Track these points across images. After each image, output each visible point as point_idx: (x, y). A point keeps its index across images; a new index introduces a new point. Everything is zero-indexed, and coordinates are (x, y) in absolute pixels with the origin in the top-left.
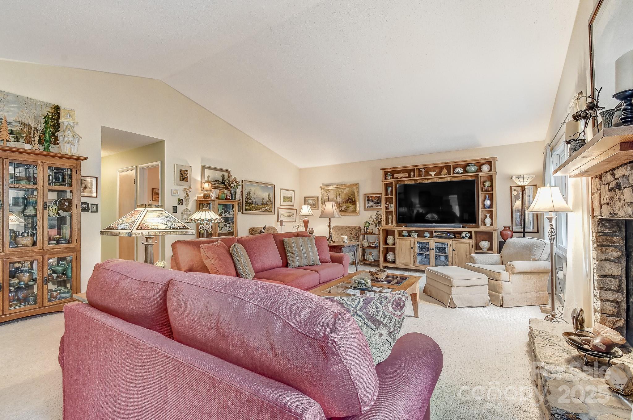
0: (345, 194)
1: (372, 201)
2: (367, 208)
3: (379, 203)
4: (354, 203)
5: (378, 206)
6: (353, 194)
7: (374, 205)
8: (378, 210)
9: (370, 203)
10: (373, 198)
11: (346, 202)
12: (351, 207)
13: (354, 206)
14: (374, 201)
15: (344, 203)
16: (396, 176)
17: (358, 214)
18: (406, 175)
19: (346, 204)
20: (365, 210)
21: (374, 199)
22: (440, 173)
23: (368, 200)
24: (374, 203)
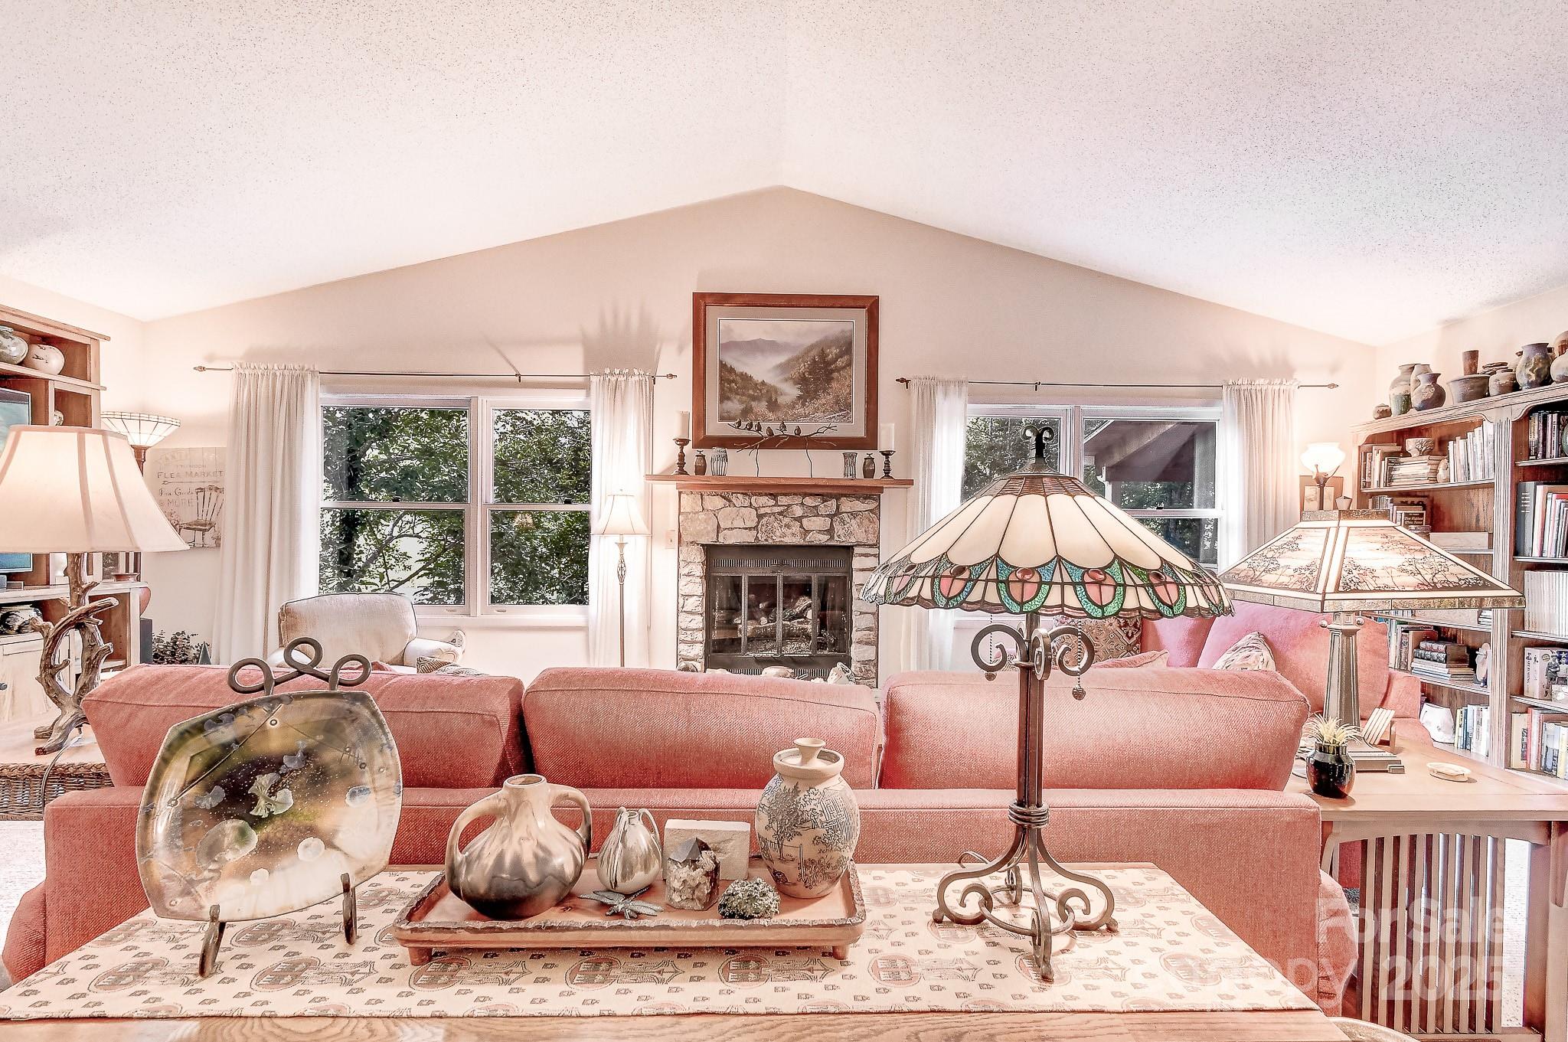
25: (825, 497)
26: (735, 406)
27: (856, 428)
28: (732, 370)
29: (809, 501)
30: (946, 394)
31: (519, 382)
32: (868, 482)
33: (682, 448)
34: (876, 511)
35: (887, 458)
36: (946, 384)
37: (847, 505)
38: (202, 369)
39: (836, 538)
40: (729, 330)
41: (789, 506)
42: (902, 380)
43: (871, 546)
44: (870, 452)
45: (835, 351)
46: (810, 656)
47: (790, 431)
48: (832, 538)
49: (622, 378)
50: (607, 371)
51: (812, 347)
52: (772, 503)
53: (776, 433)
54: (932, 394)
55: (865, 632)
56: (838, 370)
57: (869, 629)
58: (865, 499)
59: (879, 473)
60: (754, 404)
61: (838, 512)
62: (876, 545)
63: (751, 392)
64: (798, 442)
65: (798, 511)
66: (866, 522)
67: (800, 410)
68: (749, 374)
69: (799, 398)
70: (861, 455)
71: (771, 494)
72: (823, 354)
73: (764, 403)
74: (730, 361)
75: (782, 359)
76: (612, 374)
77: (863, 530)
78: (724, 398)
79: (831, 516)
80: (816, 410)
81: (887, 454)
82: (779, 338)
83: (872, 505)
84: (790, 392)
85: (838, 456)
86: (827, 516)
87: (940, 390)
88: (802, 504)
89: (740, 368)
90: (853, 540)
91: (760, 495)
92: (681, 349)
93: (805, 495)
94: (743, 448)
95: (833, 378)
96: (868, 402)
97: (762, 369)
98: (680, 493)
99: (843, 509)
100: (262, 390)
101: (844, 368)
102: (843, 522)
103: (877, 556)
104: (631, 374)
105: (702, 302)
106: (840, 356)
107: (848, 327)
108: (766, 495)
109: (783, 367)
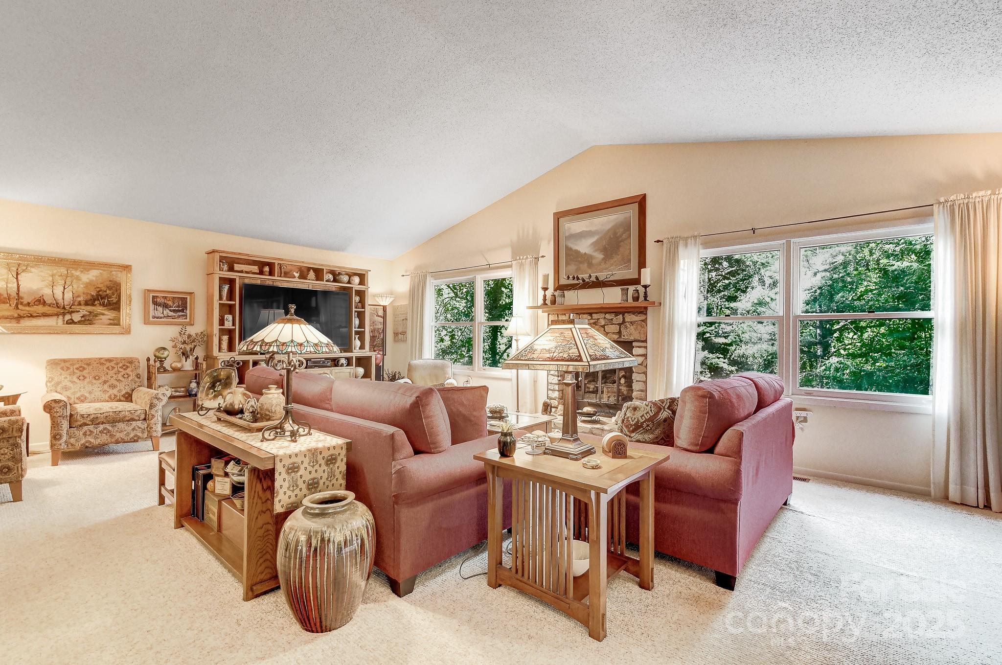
0: (87, 283)
1: (165, 306)
2: (151, 319)
3: (182, 311)
4: (115, 306)
5: (179, 316)
6: (115, 287)
7: (171, 314)
8: (184, 325)
9: (160, 309)
10: (170, 300)
11: (90, 303)
12: (103, 314)
13: (116, 312)
14: (171, 307)
15: (80, 304)
16: (237, 267)
17: (127, 331)
18: (255, 269)
19: (89, 308)
20: (146, 322)
21: (170, 303)
22: (303, 276)
23: (155, 303)
24: (170, 310)
25: (617, 314)
26: (572, 267)
27: (631, 274)
28: (571, 249)
29: (608, 316)
30: (686, 245)
31: (489, 267)
32: (636, 304)
33: (545, 292)
34: (645, 321)
35: (646, 289)
36: (686, 239)
37: (629, 318)
38: (403, 276)
39: (623, 337)
40: (569, 229)
41: (598, 319)
42: (658, 241)
43: (642, 341)
44: (636, 286)
45: (621, 230)
46: (615, 404)
47: (593, 279)
48: (620, 337)
49: (524, 261)
50: (518, 258)
51: (609, 230)
52: (590, 318)
53: (587, 280)
54: (676, 247)
55: (638, 392)
56: (623, 241)
57: (642, 391)
58: (639, 313)
59: (642, 298)
60: (581, 265)
61: (624, 322)
62: (645, 341)
63: (580, 259)
64: (599, 284)
65: (602, 322)
66: (639, 327)
67: (603, 266)
68: (578, 250)
69: (603, 259)
70: (631, 288)
71: (589, 313)
72: (615, 233)
73: (586, 265)
74: (570, 245)
75: (594, 239)
76: (520, 259)
77: (638, 331)
78: (567, 264)
79: (620, 325)
80: (612, 265)
81: (645, 287)
82: (593, 229)
83: (643, 317)
84: (599, 256)
85: (617, 290)
86: (618, 324)
87: (681, 243)
88: (605, 318)
89: (575, 247)
90: (632, 338)
91: (584, 314)
92: (549, 242)
93: (606, 313)
94: (570, 289)
95: (620, 246)
96: (639, 257)
97: (584, 247)
98: (549, 314)
99: (626, 320)
100: (416, 280)
101: (626, 239)
102: (626, 327)
103: (646, 347)
104: (527, 258)
105: (558, 217)
106: (624, 233)
107: (627, 215)
108: (587, 313)
109: (594, 244)
